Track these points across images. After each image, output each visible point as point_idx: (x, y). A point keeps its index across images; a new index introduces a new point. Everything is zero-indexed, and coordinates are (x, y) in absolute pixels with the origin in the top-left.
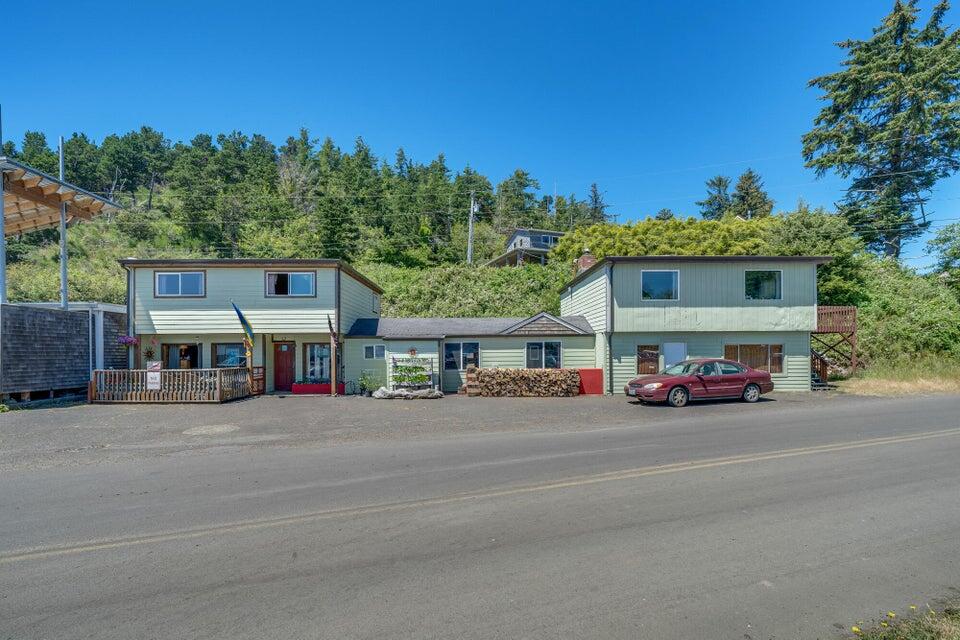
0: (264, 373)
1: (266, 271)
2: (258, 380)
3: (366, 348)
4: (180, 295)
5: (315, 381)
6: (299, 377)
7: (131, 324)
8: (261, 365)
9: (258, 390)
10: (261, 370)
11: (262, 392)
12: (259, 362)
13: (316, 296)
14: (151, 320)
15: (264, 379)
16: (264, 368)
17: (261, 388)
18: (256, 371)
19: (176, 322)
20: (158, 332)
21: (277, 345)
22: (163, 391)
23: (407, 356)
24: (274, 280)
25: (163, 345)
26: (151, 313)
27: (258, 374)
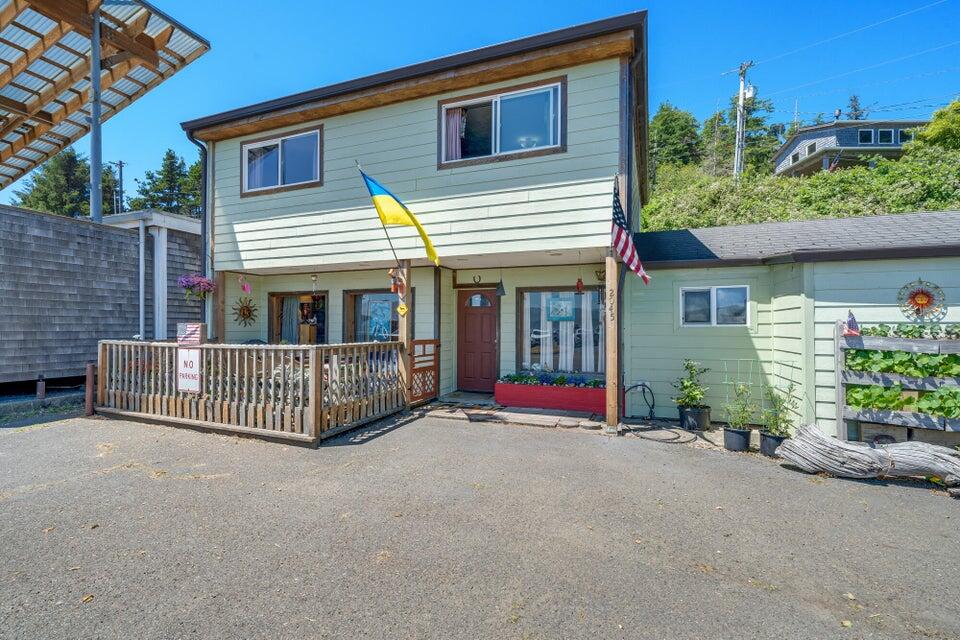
0: (437, 354)
1: (440, 103)
2: (423, 370)
3: (688, 295)
4: (279, 186)
5: (544, 378)
6: (507, 365)
7: (209, 253)
8: (431, 336)
9: (425, 394)
10: (430, 349)
11: (432, 399)
12: (425, 329)
13: (564, 149)
14: (235, 242)
15: (436, 368)
16: (437, 343)
17: (430, 387)
18: (419, 349)
19: (274, 243)
20: (247, 266)
21: (463, 292)
22: (205, 396)
23: (896, 315)
24: (458, 123)
25: (272, 295)
26: (237, 228)
27: (423, 355)
